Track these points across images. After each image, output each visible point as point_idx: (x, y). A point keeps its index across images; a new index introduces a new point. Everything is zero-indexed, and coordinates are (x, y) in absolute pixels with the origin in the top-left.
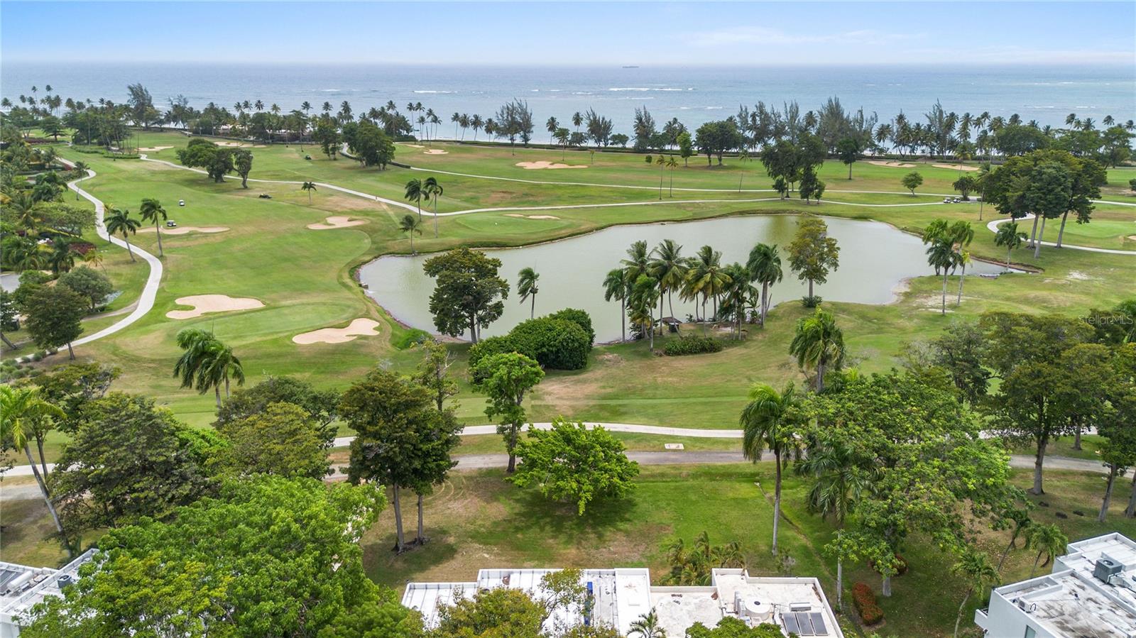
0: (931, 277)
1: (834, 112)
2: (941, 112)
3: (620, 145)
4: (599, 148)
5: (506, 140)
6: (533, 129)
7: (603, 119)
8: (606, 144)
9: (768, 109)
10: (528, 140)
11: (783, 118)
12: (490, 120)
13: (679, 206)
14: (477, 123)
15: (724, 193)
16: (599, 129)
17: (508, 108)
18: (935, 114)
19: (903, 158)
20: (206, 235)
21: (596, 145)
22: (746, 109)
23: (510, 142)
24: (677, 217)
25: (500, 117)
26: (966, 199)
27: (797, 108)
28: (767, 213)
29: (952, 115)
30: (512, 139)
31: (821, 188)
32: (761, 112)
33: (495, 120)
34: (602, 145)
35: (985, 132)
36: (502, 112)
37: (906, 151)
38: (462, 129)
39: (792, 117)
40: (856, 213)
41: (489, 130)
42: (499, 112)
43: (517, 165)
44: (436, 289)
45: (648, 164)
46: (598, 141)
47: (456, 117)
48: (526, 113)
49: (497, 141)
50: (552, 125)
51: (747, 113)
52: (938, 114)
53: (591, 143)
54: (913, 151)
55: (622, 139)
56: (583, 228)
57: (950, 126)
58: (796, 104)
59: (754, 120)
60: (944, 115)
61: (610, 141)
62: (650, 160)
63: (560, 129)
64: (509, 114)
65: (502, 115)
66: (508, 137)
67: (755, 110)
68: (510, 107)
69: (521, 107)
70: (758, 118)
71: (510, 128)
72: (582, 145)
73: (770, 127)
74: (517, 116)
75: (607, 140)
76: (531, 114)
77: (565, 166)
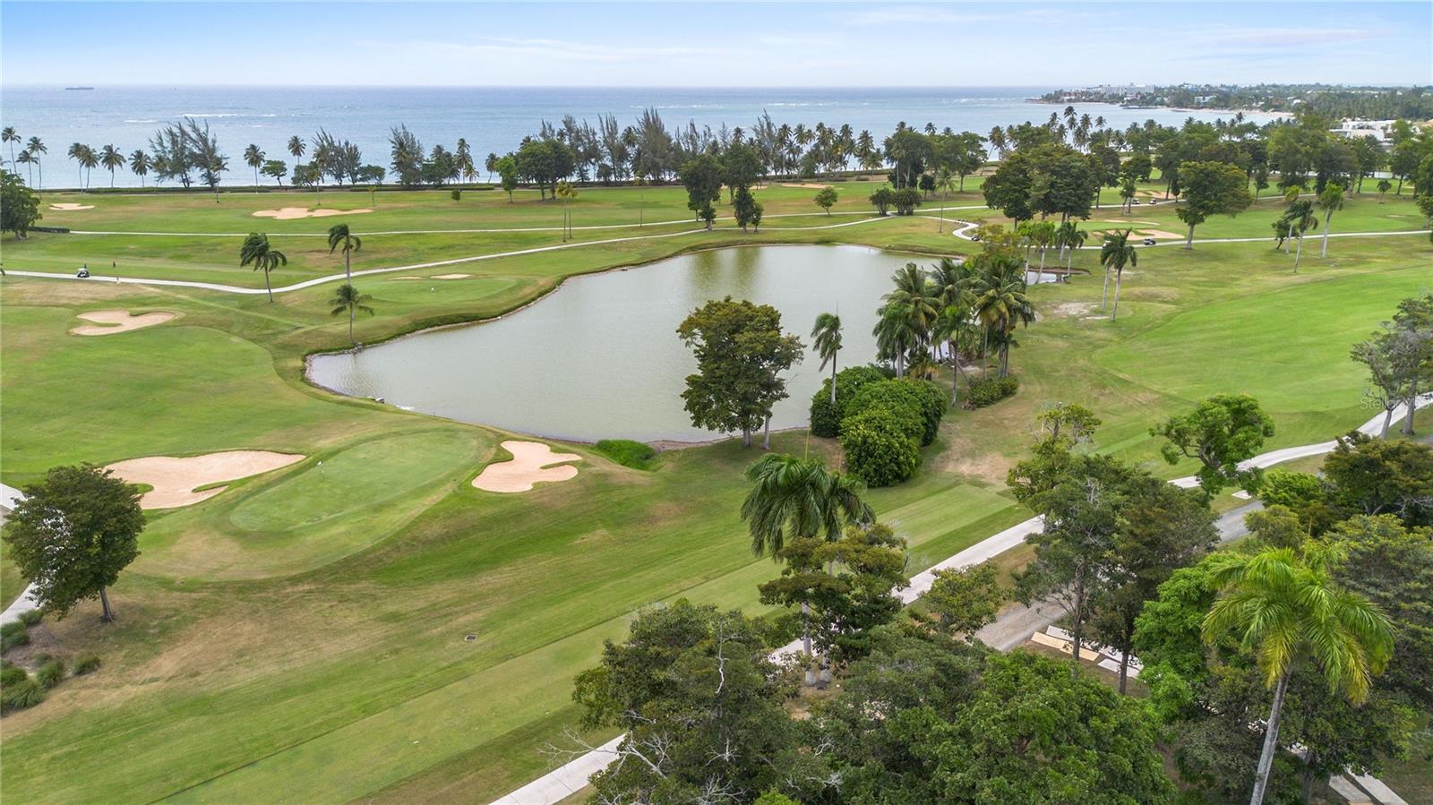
1: (653, 126)
2: (769, 125)
3: (372, 182)
4: (341, 188)
5: (175, 182)
6: (223, 164)
7: (347, 144)
8: (354, 181)
9: (579, 124)
10: (218, 181)
11: (599, 137)
12: (139, 155)
14: (112, 158)
16: (338, 159)
17: (171, 133)
18: (762, 127)
21: (336, 183)
22: (551, 127)
23: (181, 185)
25: (158, 148)
27: (615, 123)
29: (784, 127)
30: (186, 181)
32: (570, 129)
33: (149, 153)
34: (347, 181)
35: (816, 146)
36: (161, 138)
39: (610, 134)
41: (140, 169)
42: (155, 140)
43: (256, 215)
45: (455, 201)
46: (339, 176)
47: (74, 150)
48: (205, 141)
49: (154, 185)
50: (254, 156)
51: (553, 131)
52: (765, 127)
53: (329, 180)
55: (378, 172)
58: (612, 117)
59: (561, 139)
60: (773, 129)
61: (359, 176)
62: (456, 196)
63: (269, 162)
64: (174, 142)
65: (161, 144)
66: (177, 177)
67: (563, 127)
68: (176, 130)
69: (195, 129)
70: (567, 138)
71: (179, 165)
72: (315, 184)
73: (581, 149)
74: (189, 145)
75: (354, 174)
76: (214, 142)
77: (336, 212)
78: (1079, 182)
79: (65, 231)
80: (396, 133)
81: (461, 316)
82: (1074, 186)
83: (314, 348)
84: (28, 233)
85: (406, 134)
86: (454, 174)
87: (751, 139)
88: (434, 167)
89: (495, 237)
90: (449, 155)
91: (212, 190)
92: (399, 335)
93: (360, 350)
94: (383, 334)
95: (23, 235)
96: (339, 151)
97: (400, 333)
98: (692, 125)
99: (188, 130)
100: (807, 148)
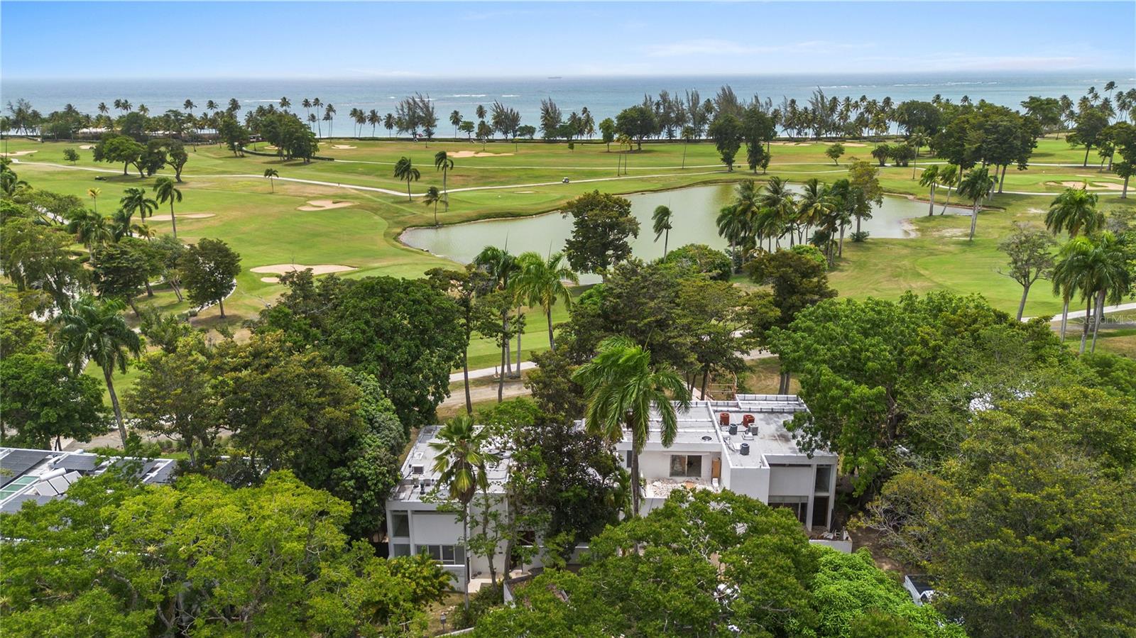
1: (728, 98)
2: (822, 97)
3: (527, 137)
4: (506, 141)
5: (408, 135)
6: (436, 123)
7: (512, 110)
8: (514, 136)
9: (671, 97)
10: (432, 134)
11: (685, 106)
12: (390, 116)
14: (374, 118)
16: (507, 121)
17: (409, 103)
18: (817, 99)
19: (791, 140)
20: (198, 220)
21: (504, 137)
22: (650, 99)
25: (401, 112)
27: (698, 96)
29: (835, 99)
30: (414, 134)
32: (665, 101)
33: (395, 115)
34: (510, 136)
35: (862, 114)
36: (402, 106)
37: (794, 134)
38: (358, 125)
39: (694, 104)
41: (389, 125)
42: (399, 107)
45: (571, 150)
46: (506, 133)
47: (354, 113)
48: (427, 108)
49: (398, 136)
50: (456, 119)
51: (652, 102)
52: (819, 99)
53: (498, 135)
54: (799, 133)
55: (531, 130)
57: (833, 109)
58: (696, 92)
59: (658, 108)
60: (825, 100)
61: (518, 133)
62: (571, 147)
63: (465, 122)
64: (410, 109)
65: (402, 110)
66: (410, 131)
67: (659, 99)
68: (411, 101)
69: (422, 101)
70: (662, 107)
71: (412, 122)
72: (490, 137)
73: (672, 115)
74: (418, 111)
75: (515, 132)
76: (433, 108)
77: (492, 155)
78: (1005, 138)
79: (332, 159)
80: (544, 103)
81: (509, 213)
82: (1000, 141)
83: (414, 224)
84: (312, 160)
85: (551, 104)
86: (581, 133)
87: (806, 108)
88: (567, 127)
89: (575, 172)
90: (580, 119)
91: (430, 140)
92: (467, 221)
93: (440, 227)
94: (457, 219)
95: (308, 161)
96: (507, 115)
97: (469, 220)
98: (756, 97)
99: (417, 100)
100: (853, 116)
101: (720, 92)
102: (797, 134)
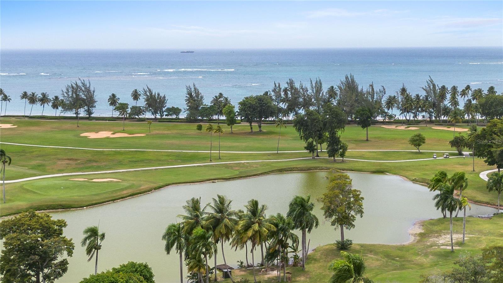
0: (439, 220)
1: (350, 86)
2: (434, 85)
3: (174, 117)
4: (156, 119)
7: (159, 94)
8: (162, 116)
10: (92, 113)
11: (310, 93)
12: (57, 98)
13: (227, 166)
14: (44, 100)
15: (264, 155)
16: (155, 103)
18: (430, 87)
19: (408, 123)
21: (153, 117)
22: (279, 85)
23: (75, 115)
24: (226, 176)
25: (66, 95)
26: (460, 154)
27: (321, 84)
28: (301, 170)
29: (443, 87)
30: (77, 113)
31: (345, 148)
32: (292, 88)
33: (61, 98)
34: (158, 116)
35: (470, 101)
36: (68, 90)
37: (410, 116)
38: (31, 106)
39: (317, 91)
40: (374, 168)
41: (55, 106)
42: (65, 90)
43: (82, 135)
44: (3, 252)
45: (199, 131)
46: (155, 113)
47: (25, 96)
48: (89, 91)
49: (62, 115)
50: (113, 100)
51: (280, 89)
52: (431, 87)
53: (148, 115)
54: (415, 116)
55: (176, 111)
56: (143, 187)
57: (442, 96)
58: (320, 81)
59: (286, 94)
60: (436, 88)
62: (200, 128)
63: (121, 104)
64: (73, 92)
65: (67, 93)
66: (73, 111)
67: (286, 86)
68: (74, 86)
69: (84, 84)
70: (289, 92)
71: (75, 104)
72: (141, 117)
75: (162, 112)
76: (94, 92)
77: (126, 135)
80: (189, 89)
85: (195, 89)
91: (89, 118)
96: (155, 98)
99: (80, 84)
101: (344, 79)
102: (413, 117)
